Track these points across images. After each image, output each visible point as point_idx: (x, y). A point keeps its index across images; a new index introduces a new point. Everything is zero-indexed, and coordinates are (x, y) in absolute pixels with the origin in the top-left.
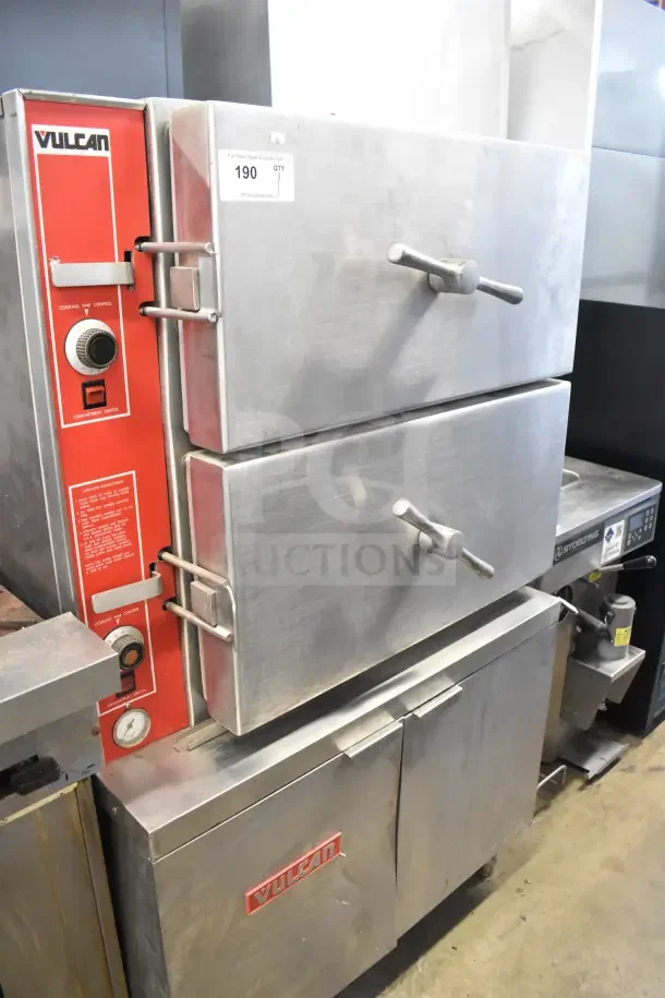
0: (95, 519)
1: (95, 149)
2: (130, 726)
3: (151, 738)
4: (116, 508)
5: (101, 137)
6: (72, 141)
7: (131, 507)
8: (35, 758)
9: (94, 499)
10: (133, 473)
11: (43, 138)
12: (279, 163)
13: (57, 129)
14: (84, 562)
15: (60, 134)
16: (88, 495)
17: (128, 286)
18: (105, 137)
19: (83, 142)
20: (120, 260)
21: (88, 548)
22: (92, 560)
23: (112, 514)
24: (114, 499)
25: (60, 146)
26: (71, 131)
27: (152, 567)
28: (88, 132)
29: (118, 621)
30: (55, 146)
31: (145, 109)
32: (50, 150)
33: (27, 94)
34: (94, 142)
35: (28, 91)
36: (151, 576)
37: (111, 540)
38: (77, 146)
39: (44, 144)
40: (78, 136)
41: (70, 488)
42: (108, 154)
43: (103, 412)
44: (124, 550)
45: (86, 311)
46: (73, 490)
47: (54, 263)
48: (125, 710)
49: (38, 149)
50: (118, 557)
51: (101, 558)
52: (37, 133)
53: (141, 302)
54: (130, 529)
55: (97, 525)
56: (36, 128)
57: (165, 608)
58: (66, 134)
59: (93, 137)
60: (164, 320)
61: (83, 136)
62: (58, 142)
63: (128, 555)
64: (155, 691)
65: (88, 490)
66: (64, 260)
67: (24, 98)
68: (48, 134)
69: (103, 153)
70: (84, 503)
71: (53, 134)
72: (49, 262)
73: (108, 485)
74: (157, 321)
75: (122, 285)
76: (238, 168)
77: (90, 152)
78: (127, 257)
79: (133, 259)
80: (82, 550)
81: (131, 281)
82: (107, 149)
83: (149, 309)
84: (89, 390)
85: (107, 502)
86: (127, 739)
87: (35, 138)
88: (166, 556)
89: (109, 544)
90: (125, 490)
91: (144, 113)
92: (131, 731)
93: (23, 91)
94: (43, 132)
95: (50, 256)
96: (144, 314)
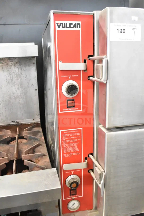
0: (68, 141)
1: (76, 28)
2: (74, 204)
3: (79, 210)
4: (75, 139)
5: (78, 24)
6: (68, 26)
7: (80, 139)
8: (37, 210)
9: (68, 135)
10: (82, 129)
11: (59, 25)
12: (134, 27)
13: (64, 22)
14: (63, 154)
15: (65, 24)
16: (66, 134)
17: (84, 70)
18: (79, 24)
19: (72, 26)
20: (82, 62)
21: (65, 150)
22: (66, 153)
23: (73, 141)
24: (75, 136)
25: (64, 27)
26: (68, 23)
27: (86, 158)
28: (74, 23)
29: (72, 173)
30: (63, 27)
31: (93, 15)
32: (61, 28)
33: (54, 12)
34: (76, 26)
35: (54, 11)
36: (85, 161)
37: (72, 148)
38: (70, 27)
39: (59, 27)
40: (70, 24)
41: (60, 131)
42: (80, 29)
43: (73, 109)
44: (76, 152)
45: (70, 78)
46: (61, 132)
47: (60, 63)
48: (72, 200)
49: (57, 28)
50: (74, 154)
51: (69, 153)
52: (57, 24)
53: (89, 76)
54: (79, 146)
55: (68, 143)
56: (57, 22)
57: (89, 172)
58: (67, 24)
59: (75, 24)
60: (96, 82)
61: (72, 24)
62: (64, 26)
63: (78, 154)
64: (83, 196)
65: (67, 132)
66: (63, 62)
67: (53, 13)
68: (61, 24)
69: (78, 29)
70: (64, 136)
71: (62, 24)
72: (58, 62)
73: (73, 131)
74: (93, 82)
75: (82, 70)
76: (118, 29)
77: (74, 29)
78: (85, 61)
79: (87, 62)
80: (63, 150)
81: (85, 69)
82: (80, 28)
83: (91, 78)
84: (69, 102)
85: (72, 136)
86: (72, 208)
87: (56, 25)
88: (91, 156)
89: (72, 150)
90: (78, 134)
91: (93, 16)
92: (73, 206)
93: (53, 11)
94: (59, 23)
95: (59, 61)
96: (89, 80)
